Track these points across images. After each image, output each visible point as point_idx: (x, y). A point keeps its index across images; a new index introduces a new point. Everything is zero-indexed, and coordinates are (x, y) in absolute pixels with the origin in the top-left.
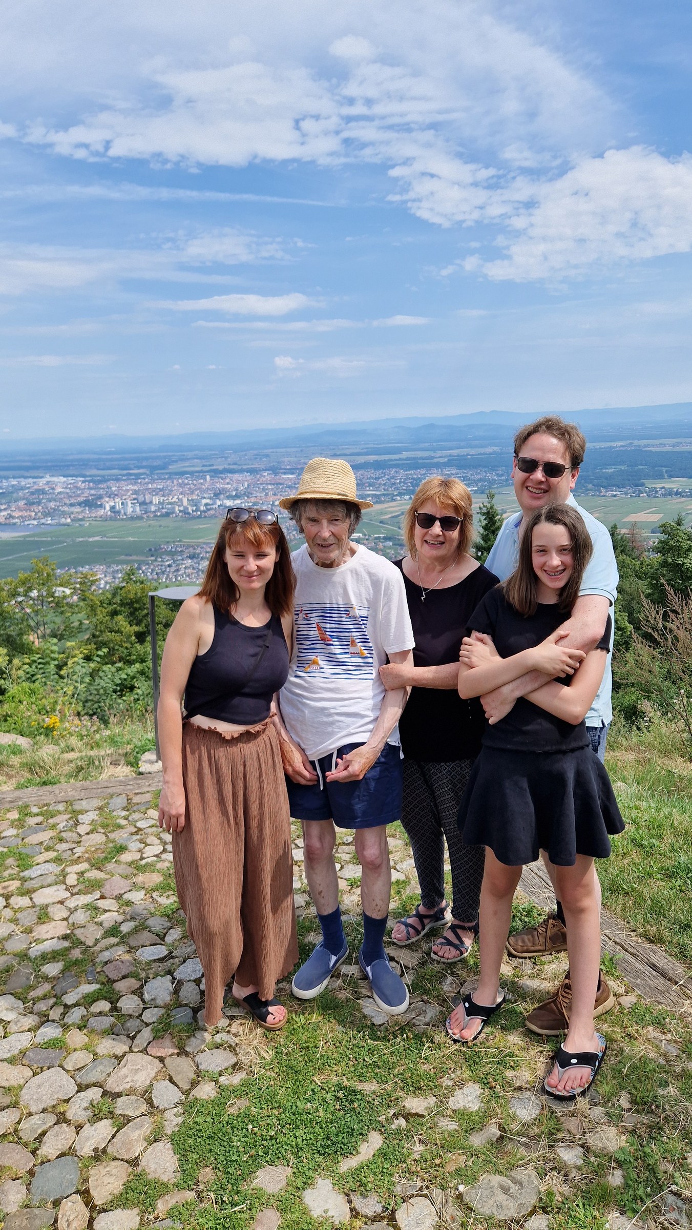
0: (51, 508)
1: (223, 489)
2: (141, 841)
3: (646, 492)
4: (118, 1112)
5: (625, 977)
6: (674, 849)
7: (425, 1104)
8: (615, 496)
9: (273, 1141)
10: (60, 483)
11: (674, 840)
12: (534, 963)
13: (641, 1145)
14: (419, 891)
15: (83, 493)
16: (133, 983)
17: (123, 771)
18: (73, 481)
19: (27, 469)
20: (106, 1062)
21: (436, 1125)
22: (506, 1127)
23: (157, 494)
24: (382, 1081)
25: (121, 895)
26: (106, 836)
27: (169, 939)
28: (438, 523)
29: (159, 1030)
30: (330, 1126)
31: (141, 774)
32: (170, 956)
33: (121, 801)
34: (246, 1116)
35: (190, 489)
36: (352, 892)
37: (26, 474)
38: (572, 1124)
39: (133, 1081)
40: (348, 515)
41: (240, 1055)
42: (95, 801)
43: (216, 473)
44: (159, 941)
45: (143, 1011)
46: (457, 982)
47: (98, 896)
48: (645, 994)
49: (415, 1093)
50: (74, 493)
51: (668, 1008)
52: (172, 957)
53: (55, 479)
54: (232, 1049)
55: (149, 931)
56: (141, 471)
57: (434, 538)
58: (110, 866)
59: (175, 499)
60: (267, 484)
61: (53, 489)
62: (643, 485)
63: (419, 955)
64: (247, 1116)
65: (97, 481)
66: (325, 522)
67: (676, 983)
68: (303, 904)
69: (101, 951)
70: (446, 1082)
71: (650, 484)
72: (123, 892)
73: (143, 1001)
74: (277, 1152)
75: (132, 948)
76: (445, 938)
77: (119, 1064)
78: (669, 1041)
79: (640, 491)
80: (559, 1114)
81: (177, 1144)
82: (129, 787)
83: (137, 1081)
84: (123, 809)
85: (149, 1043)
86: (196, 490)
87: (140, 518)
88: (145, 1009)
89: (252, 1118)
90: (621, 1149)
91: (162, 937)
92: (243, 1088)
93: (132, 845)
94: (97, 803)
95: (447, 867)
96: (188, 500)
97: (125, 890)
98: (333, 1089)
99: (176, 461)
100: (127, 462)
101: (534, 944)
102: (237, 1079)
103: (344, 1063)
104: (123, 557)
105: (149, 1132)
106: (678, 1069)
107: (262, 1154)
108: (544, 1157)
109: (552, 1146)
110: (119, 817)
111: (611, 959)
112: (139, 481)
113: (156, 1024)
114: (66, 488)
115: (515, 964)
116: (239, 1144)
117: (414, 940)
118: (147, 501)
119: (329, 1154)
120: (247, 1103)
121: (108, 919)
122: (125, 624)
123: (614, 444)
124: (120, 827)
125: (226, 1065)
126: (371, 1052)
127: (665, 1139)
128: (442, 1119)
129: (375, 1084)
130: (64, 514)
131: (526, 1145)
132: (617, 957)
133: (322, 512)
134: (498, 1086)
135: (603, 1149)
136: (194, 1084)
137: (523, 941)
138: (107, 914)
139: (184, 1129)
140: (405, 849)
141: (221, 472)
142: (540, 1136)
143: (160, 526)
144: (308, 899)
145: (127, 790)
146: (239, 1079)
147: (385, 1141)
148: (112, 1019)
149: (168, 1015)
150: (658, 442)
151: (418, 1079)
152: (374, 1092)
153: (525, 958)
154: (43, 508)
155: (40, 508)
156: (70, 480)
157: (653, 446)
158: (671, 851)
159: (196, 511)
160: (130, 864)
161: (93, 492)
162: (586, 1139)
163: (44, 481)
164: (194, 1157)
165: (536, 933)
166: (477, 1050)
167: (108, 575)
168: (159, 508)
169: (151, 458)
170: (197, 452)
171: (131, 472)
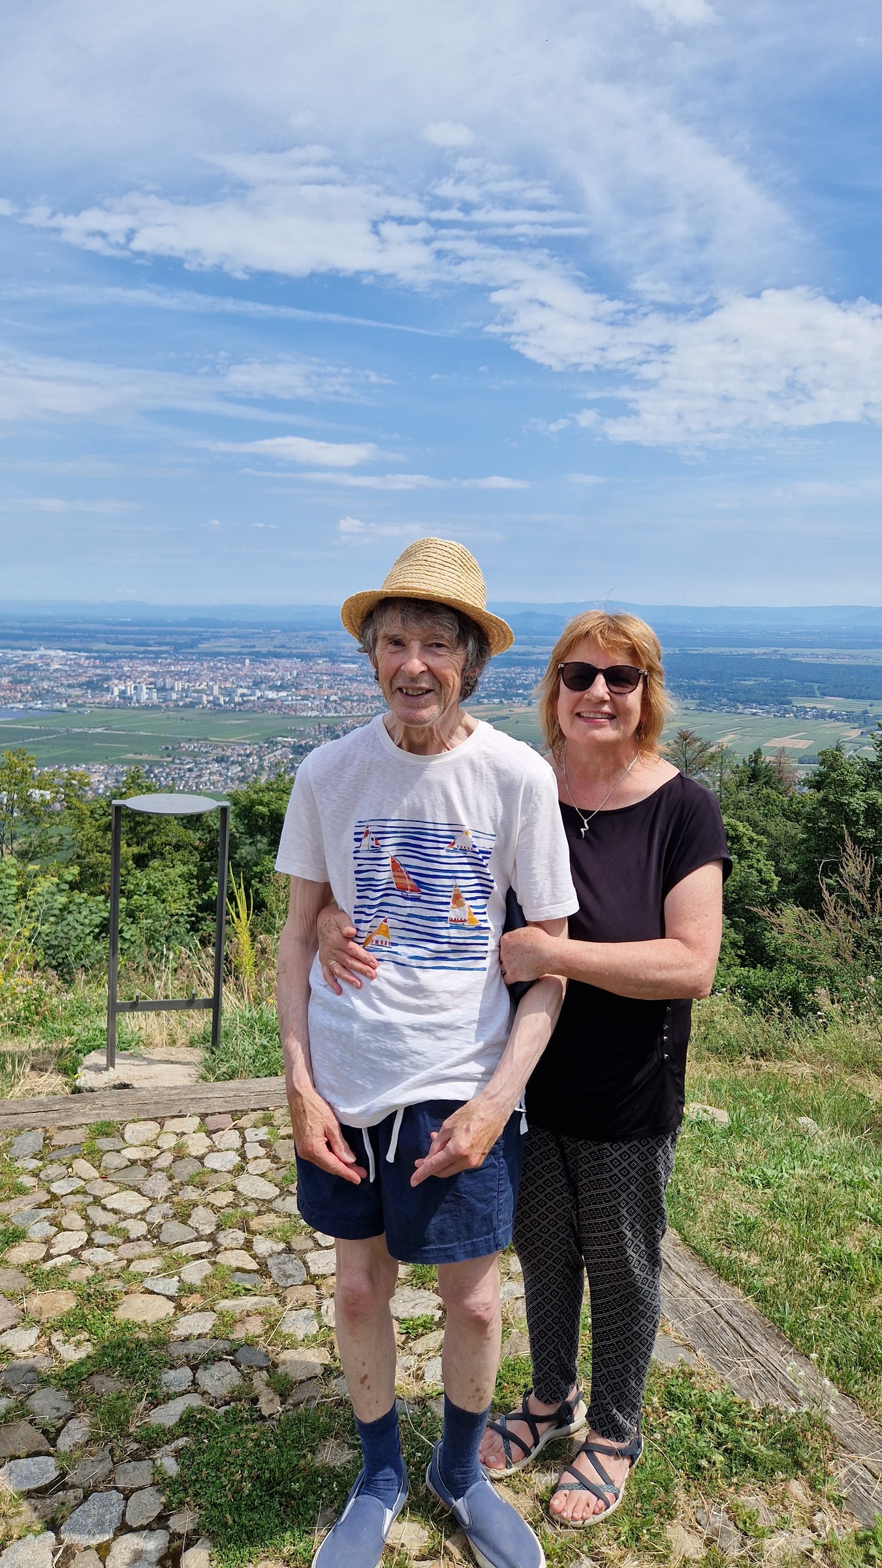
0: (44, 689)
1: (266, 677)
2: (55, 1222)
3: (793, 712)
8: (754, 714)
10: (57, 657)
15: (86, 672)
17: (53, 1082)
18: (73, 657)
19: (17, 638)
23: (180, 679)
27: (64, 1443)
31: (77, 1090)
32: (60, 1484)
33: (33, 1141)
35: (223, 674)
37: (14, 644)
43: (257, 656)
44: (46, 1447)
50: (74, 671)
52: (65, 1487)
53: (51, 653)
55: (31, 1422)
56: (164, 648)
59: (202, 687)
60: (322, 674)
61: (48, 665)
62: (789, 703)
65: (105, 658)
66: (415, 646)
71: (799, 702)
76: (577, 1473)
79: (785, 710)
82: (51, 1115)
84: (34, 1157)
86: (232, 676)
87: (156, 707)
91: (52, 1437)
93: (36, 1228)
96: (220, 688)
99: (208, 639)
100: (145, 637)
104: (130, 756)
110: (24, 1171)
112: (160, 661)
114: (65, 664)
117: (519, 1469)
118: (168, 687)
123: (756, 651)
124: (21, 1191)
130: (59, 697)
133: (413, 625)
141: (265, 656)
143: (182, 719)
145: (47, 1121)
150: (808, 651)
154: (32, 688)
155: (29, 687)
156: (71, 655)
157: (803, 656)
159: (230, 702)
161: (98, 671)
163: (37, 653)
167: (109, 778)
168: (182, 696)
169: (177, 633)
170: (235, 629)
171: (150, 648)
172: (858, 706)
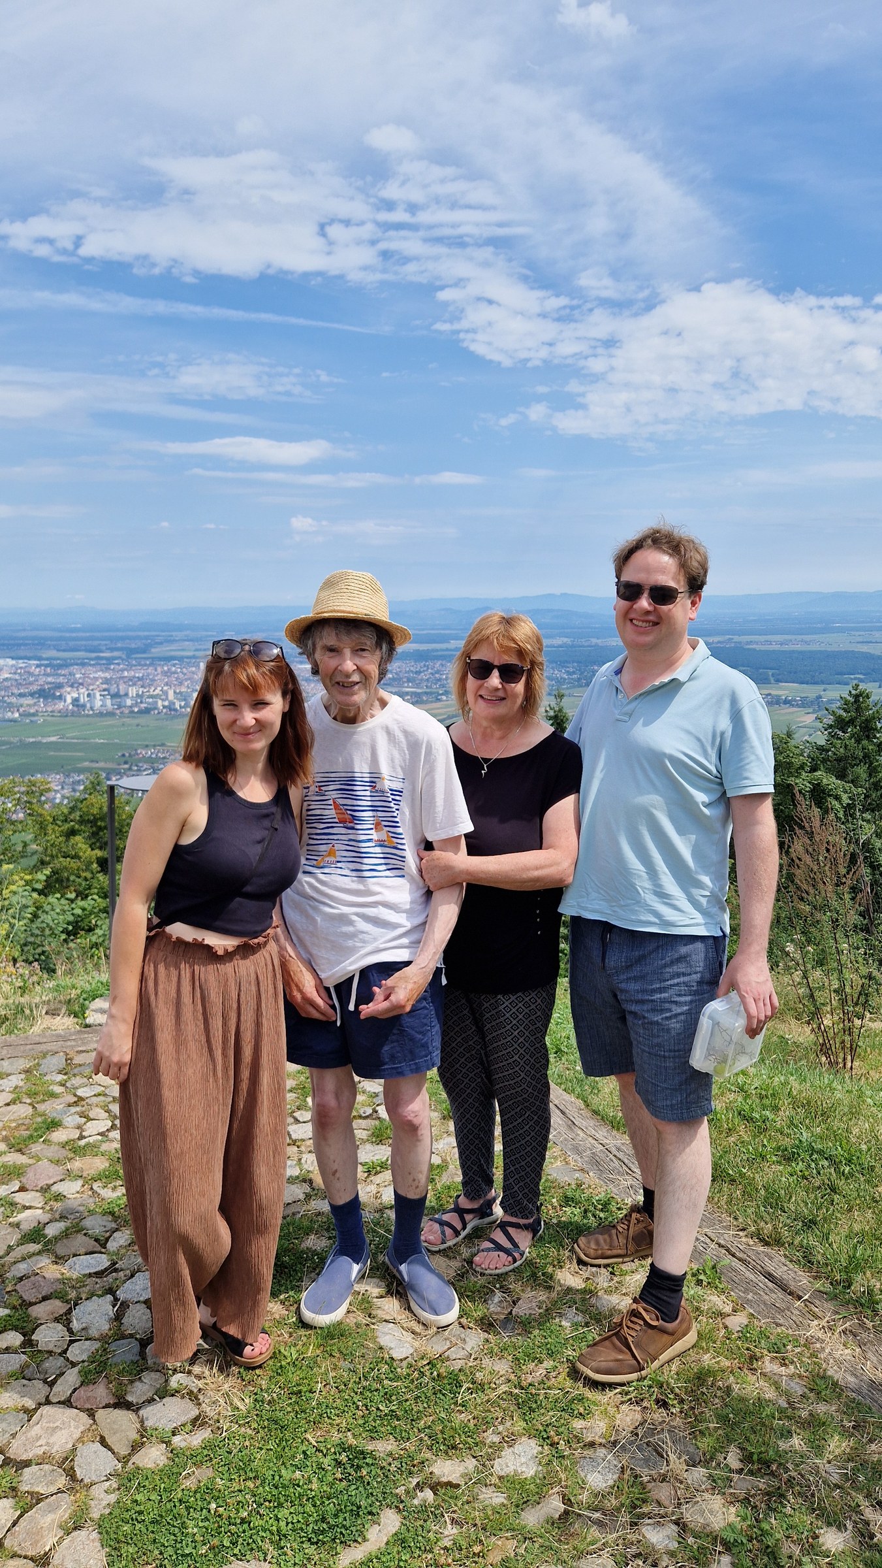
2: (82, 1115)
4: (24, 1488)
5: (732, 1290)
6: (793, 1124)
7: (461, 1469)
9: (245, 1526)
10: (6, 666)
11: (793, 1113)
12: (612, 1273)
13: (756, 1520)
14: (459, 1178)
15: (37, 681)
16: (58, 1307)
17: (64, 1023)
18: (23, 665)
20: (10, 1419)
21: (475, 1498)
22: (572, 1499)
23: (134, 684)
24: (402, 1438)
25: (49, 1186)
26: (34, 1107)
27: (112, 1246)
28: (496, 673)
29: (90, 1371)
30: (327, 1502)
31: (87, 1026)
32: (113, 1268)
33: (58, 1061)
34: (209, 1492)
35: (177, 679)
36: (368, 1180)
38: (663, 1492)
39: (48, 1444)
40: (378, 645)
41: (204, 1405)
42: (21, 1061)
44: (99, 1248)
45: (69, 1346)
46: (509, 1299)
47: (17, 1188)
48: (759, 1313)
49: (447, 1453)
50: (25, 679)
51: (790, 1332)
52: (116, 1270)
54: (193, 1396)
55: (85, 1234)
56: (116, 654)
57: (491, 692)
58: (36, 1148)
59: (157, 692)
63: (456, 1264)
64: (209, 1490)
65: (56, 666)
66: (347, 652)
67: (800, 1298)
68: (302, 1197)
69: (15, 1263)
70: (491, 1437)
72: (52, 1182)
73: (70, 1331)
74: (251, 1541)
75: (60, 1259)
76: (493, 1241)
77: (29, 1421)
78: (791, 1377)
80: (645, 1479)
81: (107, 1532)
82: (69, 1043)
83: (54, 1444)
84: (60, 1072)
85: (75, 1390)
86: (186, 680)
87: (111, 714)
88: (72, 1342)
89: (217, 1494)
90: (729, 1525)
91: (102, 1243)
92: (206, 1452)
93: (69, 1119)
94: (24, 1064)
95: (498, 1147)
96: (175, 692)
97: (55, 1180)
98: (333, 1450)
99: (161, 643)
100: (96, 643)
101: (611, 1247)
102: (198, 1439)
103: (350, 1414)
104: (86, 764)
105: (67, 1516)
106: (804, 1414)
107: (228, 1544)
108: (624, 1539)
109: (636, 1524)
110: (53, 1083)
111: (714, 1267)
112: (112, 667)
113: (86, 1364)
114: (15, 673)
115: (586, 1275)
116: (195, 1530)
117: (450, 1243)
118: (122, 693)
119: (324, 1543)
120: (210, 1473)
121: (29, 1219)
122: (84, 846)
124: (53, 1095)
125: (183, 1419)
126: (388, 1397)
127: (788, 1510)
128: (484, 1489)
129: (391, 1442)
130: (11, 707)
131: (600, 1524)
132: (722, 1263)
133: (345, 638)
134: (561, 1442)
135: (704, 1526)
136: (136, 1447)
137: (597, 1243)
138: (28, 1213)
139: (117, 1512)
140: (443, 1124)
142: (618, 1510)
143: (137, 726)
144: (308, 1190)
145: (66, 1047)
146: (201, 1439)
147: (404, 1522)
148: (24, 1357)
149: (105, 1350)
151: (452, 1434)
152: (390, 1454)
153: (599, 1266)
156: (21, 663)
158: (789, 1127)
160: (64, 1145)
161: (50, 679)
162: (682, 1513)
164: (131, 1550)
165: (614, 1231)
166: (534, 1391)
167: (66, 787)
168: (137, 703)
169: (129, 638)
170: (188, 633)
171: (102, 655)
172: (811, 691)
